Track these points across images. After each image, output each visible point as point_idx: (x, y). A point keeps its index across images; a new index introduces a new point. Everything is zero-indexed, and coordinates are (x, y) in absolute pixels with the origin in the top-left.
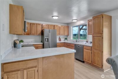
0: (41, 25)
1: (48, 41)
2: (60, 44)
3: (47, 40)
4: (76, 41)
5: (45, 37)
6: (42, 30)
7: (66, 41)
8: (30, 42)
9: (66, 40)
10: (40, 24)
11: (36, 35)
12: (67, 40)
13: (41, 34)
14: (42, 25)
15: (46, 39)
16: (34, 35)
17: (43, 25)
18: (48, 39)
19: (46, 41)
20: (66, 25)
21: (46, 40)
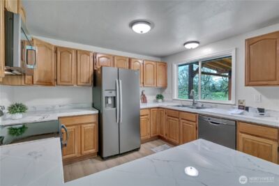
0: (91, 55)
1: (115, 106)
2: (148, 112)
3: (110, 101)
4: (194, 104)
5: (105, 93)
6: (95, 72)
7: (160, 104)
8: (57, 108)
9: (160, 100)
10: (87, 53)
11: (75, 86)
12: (163, 101)
13: (91, 83)
14: (94, 57)
15: (107, 98)
16: (67, 84)
17: (98, 56)
18: (114, 98)
19: (110, 105)
20: (159, 60)
21: (107, 102)
